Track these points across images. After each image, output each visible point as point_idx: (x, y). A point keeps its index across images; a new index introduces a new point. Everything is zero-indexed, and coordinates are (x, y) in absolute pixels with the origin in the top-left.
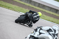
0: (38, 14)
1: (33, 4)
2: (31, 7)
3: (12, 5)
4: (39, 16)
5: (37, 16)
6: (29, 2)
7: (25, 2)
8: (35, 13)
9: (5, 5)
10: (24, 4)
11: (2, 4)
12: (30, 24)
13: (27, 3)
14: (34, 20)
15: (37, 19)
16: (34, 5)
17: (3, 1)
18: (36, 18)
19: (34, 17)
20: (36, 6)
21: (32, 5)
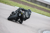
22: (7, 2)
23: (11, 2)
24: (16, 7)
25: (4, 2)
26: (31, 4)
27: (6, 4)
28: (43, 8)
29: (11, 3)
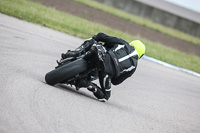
0: (133, 49)
1: (157, 19)
2: (151, 29)
3: (86, 21)
4: (136, 57)
5: (131, 55)
6: (143, 12)
7: (131, 12)
8: (120, 47)
9: (61, 22)
10: (128, 20)
11: (54, 19)
12: (103, 89)
13: (139, 14)
14: (119, 73)
15: (130, 69)
16: (163, 22)
17: (57, 9)
18: (124, 65)
19: (120, 60)
20: (168, 26)
21: (155, 21)
22: (80, 28)
26: (176, 38)
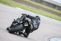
22: (6, 2)
23: (11, 2)
24: (17, 8)
25: (2, 2)
27: (5, 4)
28: (50, 10)
29: (11, 4)
